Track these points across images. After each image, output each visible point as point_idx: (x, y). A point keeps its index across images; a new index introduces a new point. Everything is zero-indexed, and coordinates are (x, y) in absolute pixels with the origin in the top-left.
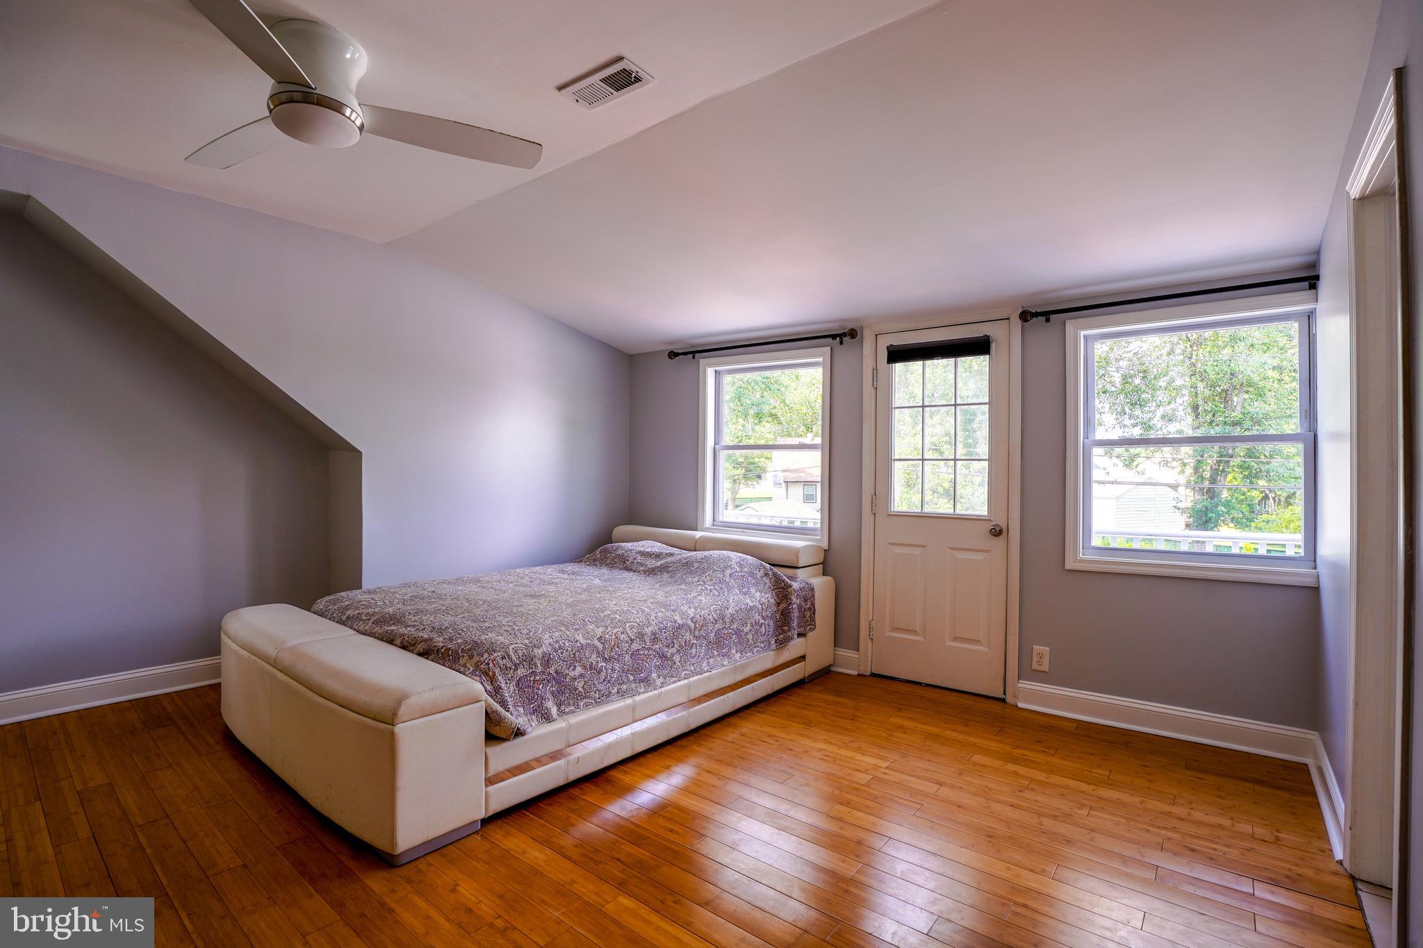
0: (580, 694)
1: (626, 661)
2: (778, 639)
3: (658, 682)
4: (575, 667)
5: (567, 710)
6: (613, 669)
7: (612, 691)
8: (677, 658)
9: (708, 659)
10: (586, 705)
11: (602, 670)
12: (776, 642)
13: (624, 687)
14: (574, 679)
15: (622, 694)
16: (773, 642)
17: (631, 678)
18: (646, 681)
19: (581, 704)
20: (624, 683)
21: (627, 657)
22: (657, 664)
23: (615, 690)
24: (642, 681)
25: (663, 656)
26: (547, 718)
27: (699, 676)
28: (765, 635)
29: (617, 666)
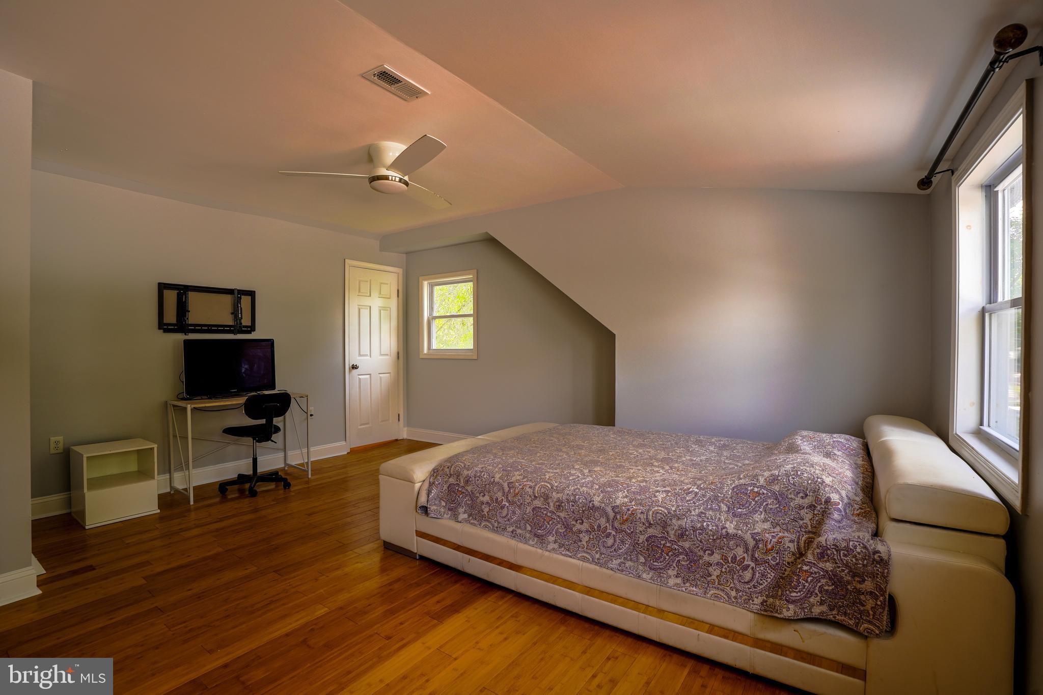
0: (483, 516)
1: (527, 512)
2: (766, 601)
3: (551, 546)
4: (485, 495)
5: (472, 521)
6: (514, 513)
7: (508, 529)
8: (585, 538)
9: (625, 559)
10: (486, 527)
11: (504, 507)
12: (762, 604)
13: (519, 531)
14: (482, 503)
15: (514, 534)
16: (758, 601)
17: (529, 528)
18: (541, 539)
19: (483, 524)
20: (520, 528)
21: (529, 509)
22: (560, 531)
23: (511, 529)
24: (536, 535)
25: (568, 527)
26: (455, 517)
27: (598, 568)
28: (748, 583)
29: (518, 511)
